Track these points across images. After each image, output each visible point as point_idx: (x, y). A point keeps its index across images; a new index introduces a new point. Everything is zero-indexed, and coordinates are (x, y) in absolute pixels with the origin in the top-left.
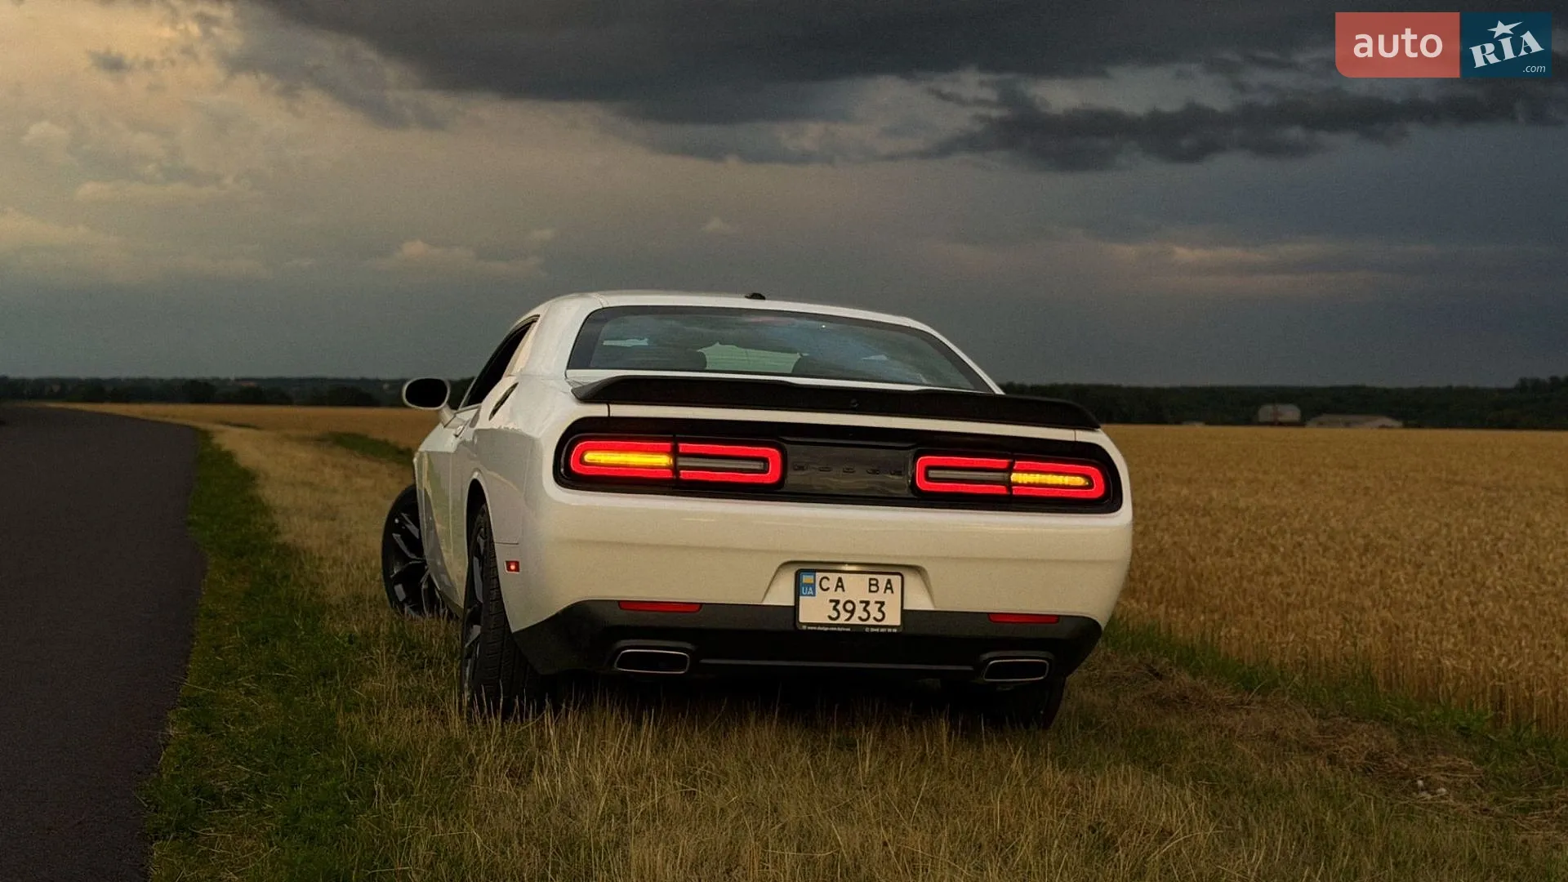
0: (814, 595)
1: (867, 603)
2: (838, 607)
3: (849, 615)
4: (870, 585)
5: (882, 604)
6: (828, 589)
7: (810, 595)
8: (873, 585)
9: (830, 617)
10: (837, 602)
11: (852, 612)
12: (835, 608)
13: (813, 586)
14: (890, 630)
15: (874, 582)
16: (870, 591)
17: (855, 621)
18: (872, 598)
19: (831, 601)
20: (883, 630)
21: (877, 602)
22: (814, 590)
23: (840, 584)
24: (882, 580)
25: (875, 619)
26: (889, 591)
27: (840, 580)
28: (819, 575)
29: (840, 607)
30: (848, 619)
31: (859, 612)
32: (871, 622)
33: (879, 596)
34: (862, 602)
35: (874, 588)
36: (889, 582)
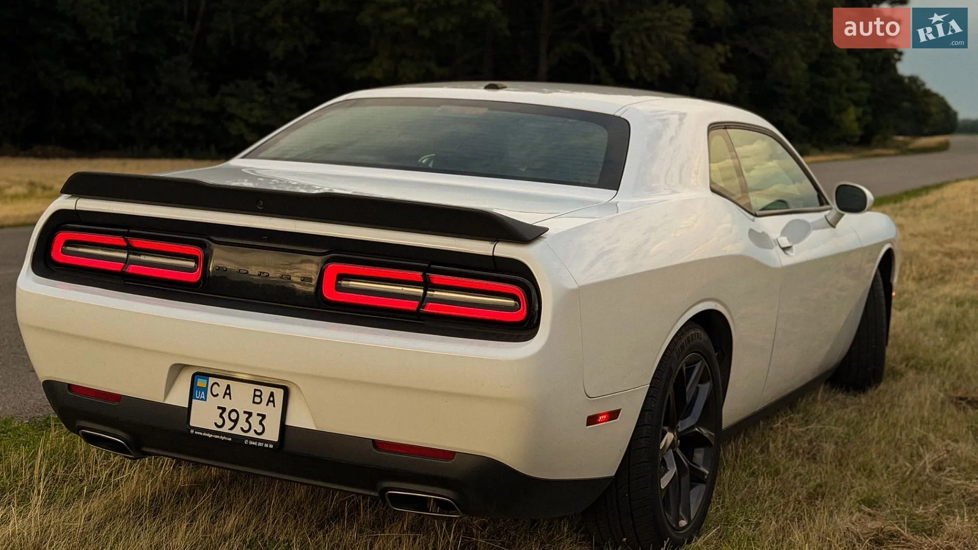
0: (205, 400)
1: (250, 414)
2: (224, 415)
3: (233, 424)
4: (255, 396)
5: (264, 417)
6: (217, 395)
7: (202, 399)
8: (258, 396)
9: (216, 424)
10: (224, 409)
11: (236, 422)
12: (221, 416)
13: (205, 390)
14: (266, 445)
15: (258, 393)
16: (254, 402)
17: (237, 431)
18: (255, 409)
19: (219, 408)
20: (260, 444)
21: (259, 415)
22: (206, 397)
23: (228, 393)
24: (267, 391)
25: (255, 431)
26: (271, 404)
27: (228, 387)
28: (212, 380)
29: (225, 415)
30: (231, 429)
31: (242, 423)
32: (251, 434)
33: (262, 408)
34: (245, 412)
35: (257, 400)
36: (272, 394)
